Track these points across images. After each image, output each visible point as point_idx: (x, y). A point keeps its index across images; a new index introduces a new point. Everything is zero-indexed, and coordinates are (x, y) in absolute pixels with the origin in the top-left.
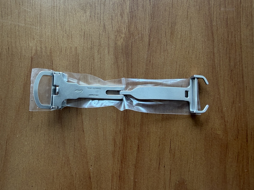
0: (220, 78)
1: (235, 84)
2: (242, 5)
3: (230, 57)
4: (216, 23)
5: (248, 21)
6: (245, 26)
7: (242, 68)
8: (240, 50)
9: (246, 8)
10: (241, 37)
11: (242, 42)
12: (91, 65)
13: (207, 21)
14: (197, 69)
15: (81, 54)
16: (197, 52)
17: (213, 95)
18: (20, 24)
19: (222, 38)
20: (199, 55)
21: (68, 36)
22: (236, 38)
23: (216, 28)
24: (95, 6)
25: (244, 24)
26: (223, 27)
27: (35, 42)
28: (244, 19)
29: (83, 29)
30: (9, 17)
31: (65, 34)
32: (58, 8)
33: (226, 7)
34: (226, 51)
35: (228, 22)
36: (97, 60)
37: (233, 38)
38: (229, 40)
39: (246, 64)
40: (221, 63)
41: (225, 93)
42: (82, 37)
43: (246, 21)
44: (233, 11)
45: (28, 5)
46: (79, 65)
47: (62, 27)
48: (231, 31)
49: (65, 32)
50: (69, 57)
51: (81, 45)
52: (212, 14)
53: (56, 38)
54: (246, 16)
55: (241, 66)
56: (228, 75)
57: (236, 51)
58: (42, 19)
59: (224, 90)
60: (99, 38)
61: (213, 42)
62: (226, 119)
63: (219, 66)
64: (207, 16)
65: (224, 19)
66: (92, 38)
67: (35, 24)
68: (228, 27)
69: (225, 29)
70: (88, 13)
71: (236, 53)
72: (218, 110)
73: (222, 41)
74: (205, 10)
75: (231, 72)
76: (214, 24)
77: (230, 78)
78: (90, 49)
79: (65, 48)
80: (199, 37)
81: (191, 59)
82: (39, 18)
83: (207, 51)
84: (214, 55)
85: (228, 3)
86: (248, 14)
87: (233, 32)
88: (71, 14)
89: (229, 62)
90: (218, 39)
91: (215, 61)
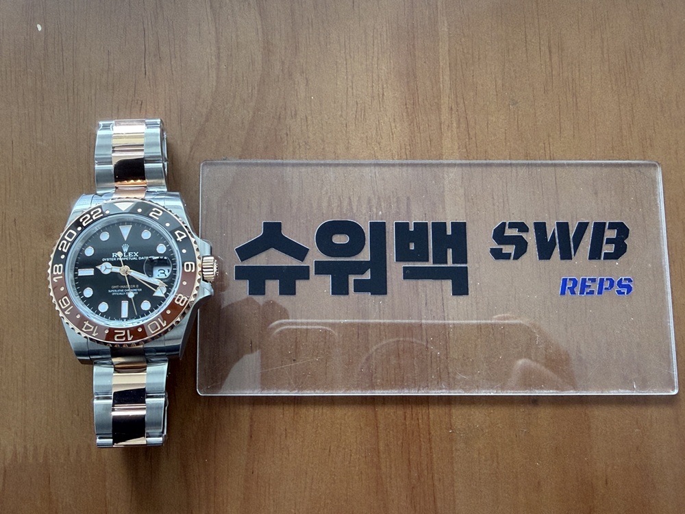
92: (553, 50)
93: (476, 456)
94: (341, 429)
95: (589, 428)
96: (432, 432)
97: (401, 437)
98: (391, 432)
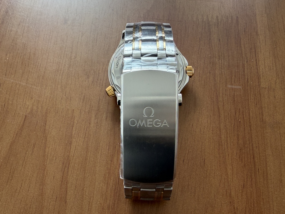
0: (228, 156)
1: (244, 165)
2: (249, 84)
3: (238, 135)
4: (222, 98)
5: (256, 100)
6: (254, 105)
7: (253, 147)
8: (250, 128)
9: (254, 87)
10: (249, 115)
11: (251, 120)
12: (86, 129)
13: (212, 96)
14: (201, 143)
15: (77, 117)
16: (202, 126)
17: (219, 175)
18: (21, 83)
19: (228, 114)
20: (204, 129)
21: (67, 98)
22: (245, 116)
23: (222, 103)
24: (99, 72)
25: (252, 102)
26: (229, 103)
27: (33, 101)
28: (251, 97)
29: (83, 93)
30: (12, 76)
31: (65, 96)
32: (62, 72)
33: (233, 84)
34: (234, 128)
35: (235, 99)
36: (93, 125)
37: (240, 115)
38: (237, 116)
39: (257, 144)
40: (228, 140)
41: (234, 174)
42: (81, 101)
43: (254, 100)
44: (240, 88)
45: (33, 67)
46: (74, 128)
47: (63, 90)
48: (239, 108)
49: (65, 94)
50: (64, 119)
51: (79, 108)
52: (218, 89)
53: (55, 99)
54: (254, 94)
55: (251, 145)
56: (236, 154)
57: (244, 128)
58: (44, 81)
59: (233, 171)
60: (99, 103)
61: (219, 117)
62: (236, 205)
63: (226, 143)
64: (212, 92)
65: (231, 96)
66: (91, 102)
67: (36, 84)
68: (235, 104)
69: (232, 106)
70: (91, 79)
71: (245, 130)
72: (225, 193)
73: (229, 117)
74: (211, 85)
75: (240, 151)
76: (221, 99)
77: (239, 157)
78: (88, 113)
79: (62, 109)
80: (204, 111)
81: (194, 133)
82: (41, 79)
83: (212, 126)
84: (220, 131)
85: (235, 81)
86: (256, 93)
87: (240, 109)
88: (74, 78)
89: (238, 139)
90: (224, 114)
91: (221, 138)
94: (199, 115)
96: (252, 122)
97: (233, 123)
98: (228, 120)
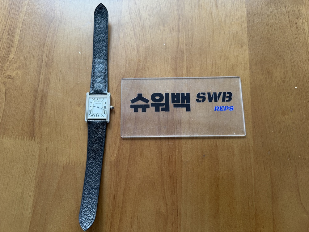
92: (214, 64)
93: (188, 169)
95: (218, 163)
